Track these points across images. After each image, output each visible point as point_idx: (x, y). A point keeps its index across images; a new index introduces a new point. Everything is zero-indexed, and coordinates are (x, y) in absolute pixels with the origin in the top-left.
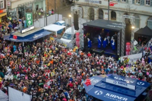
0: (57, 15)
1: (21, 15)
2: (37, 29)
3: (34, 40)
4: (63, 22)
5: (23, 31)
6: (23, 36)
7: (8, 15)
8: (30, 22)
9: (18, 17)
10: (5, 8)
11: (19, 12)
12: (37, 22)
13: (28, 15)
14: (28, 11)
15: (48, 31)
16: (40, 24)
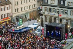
0: (34, 20)
1: (18, 20)
2: (24, 26)
3: (22, 31)
4: (37, 23)
5: (17, 27)
6: (17, 29)
7: (11, 20)
8: (21, 23)
9: (16, 21)
11: (17, 19)
12: (24, 23)
13: (20, 20)
14: (21, 18)
16: (26, 24)
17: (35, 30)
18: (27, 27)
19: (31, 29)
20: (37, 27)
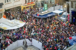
0: (60, 6)
1: (43, 5)
2: (49, 12)
3: (47, 17)
4: (63, 9)
6: (42, 15)
8: (46, 8)
9: (41, 6)
10: (35, 1)
11: (42, 3)
12: (50, 8)
13: (45, 5)
14: (46, 3)
15: (55, 13)
16: (51, 9)
17: (60, 16)
18: (52, 13)
19: (56, 15)
20: (63, 13)
